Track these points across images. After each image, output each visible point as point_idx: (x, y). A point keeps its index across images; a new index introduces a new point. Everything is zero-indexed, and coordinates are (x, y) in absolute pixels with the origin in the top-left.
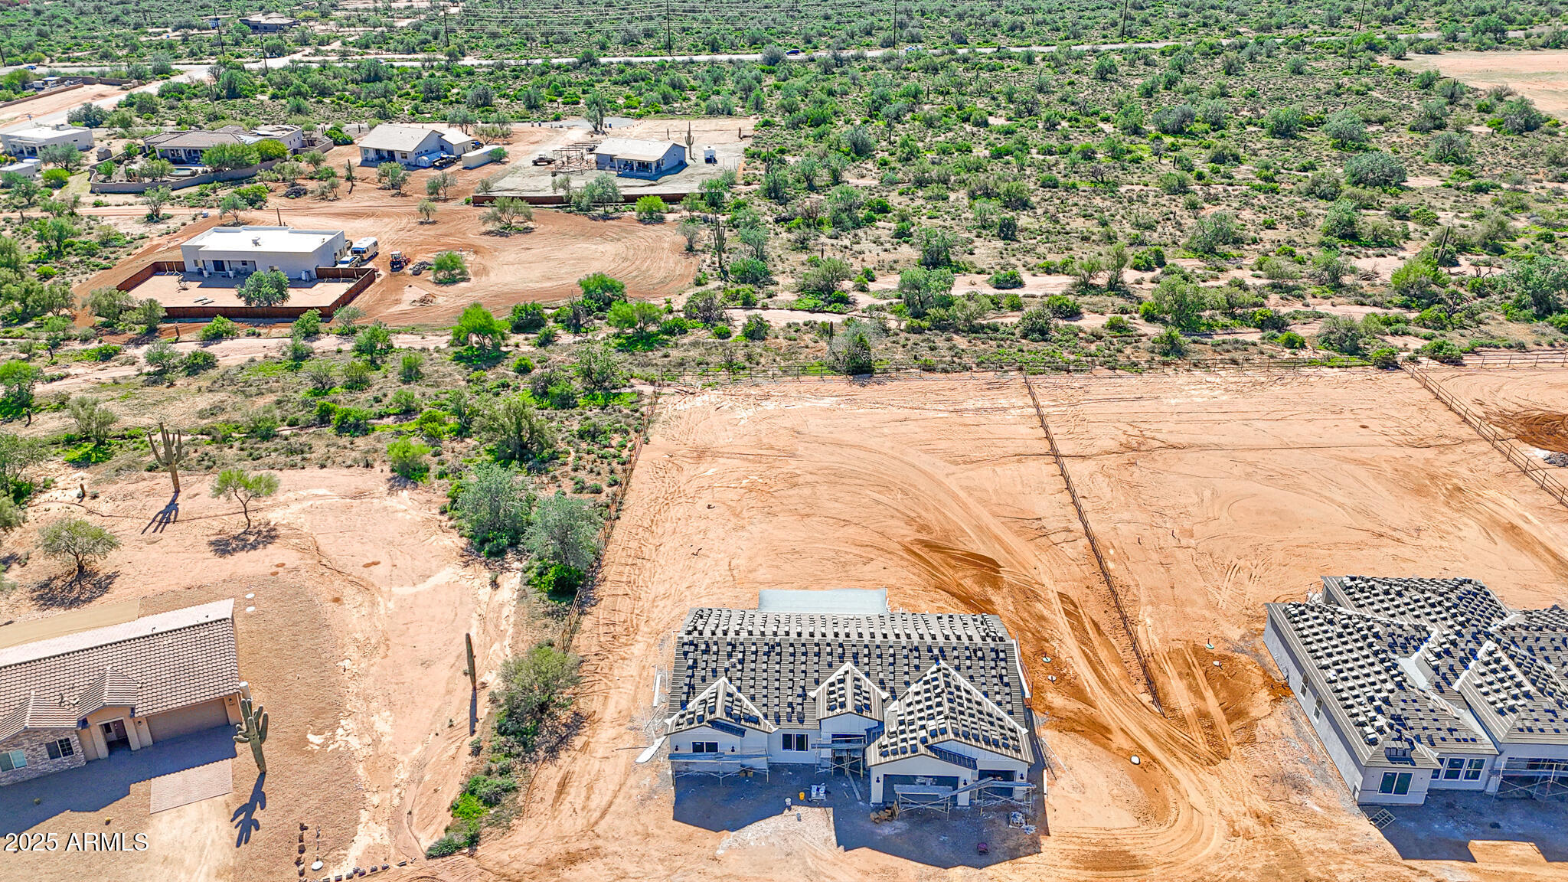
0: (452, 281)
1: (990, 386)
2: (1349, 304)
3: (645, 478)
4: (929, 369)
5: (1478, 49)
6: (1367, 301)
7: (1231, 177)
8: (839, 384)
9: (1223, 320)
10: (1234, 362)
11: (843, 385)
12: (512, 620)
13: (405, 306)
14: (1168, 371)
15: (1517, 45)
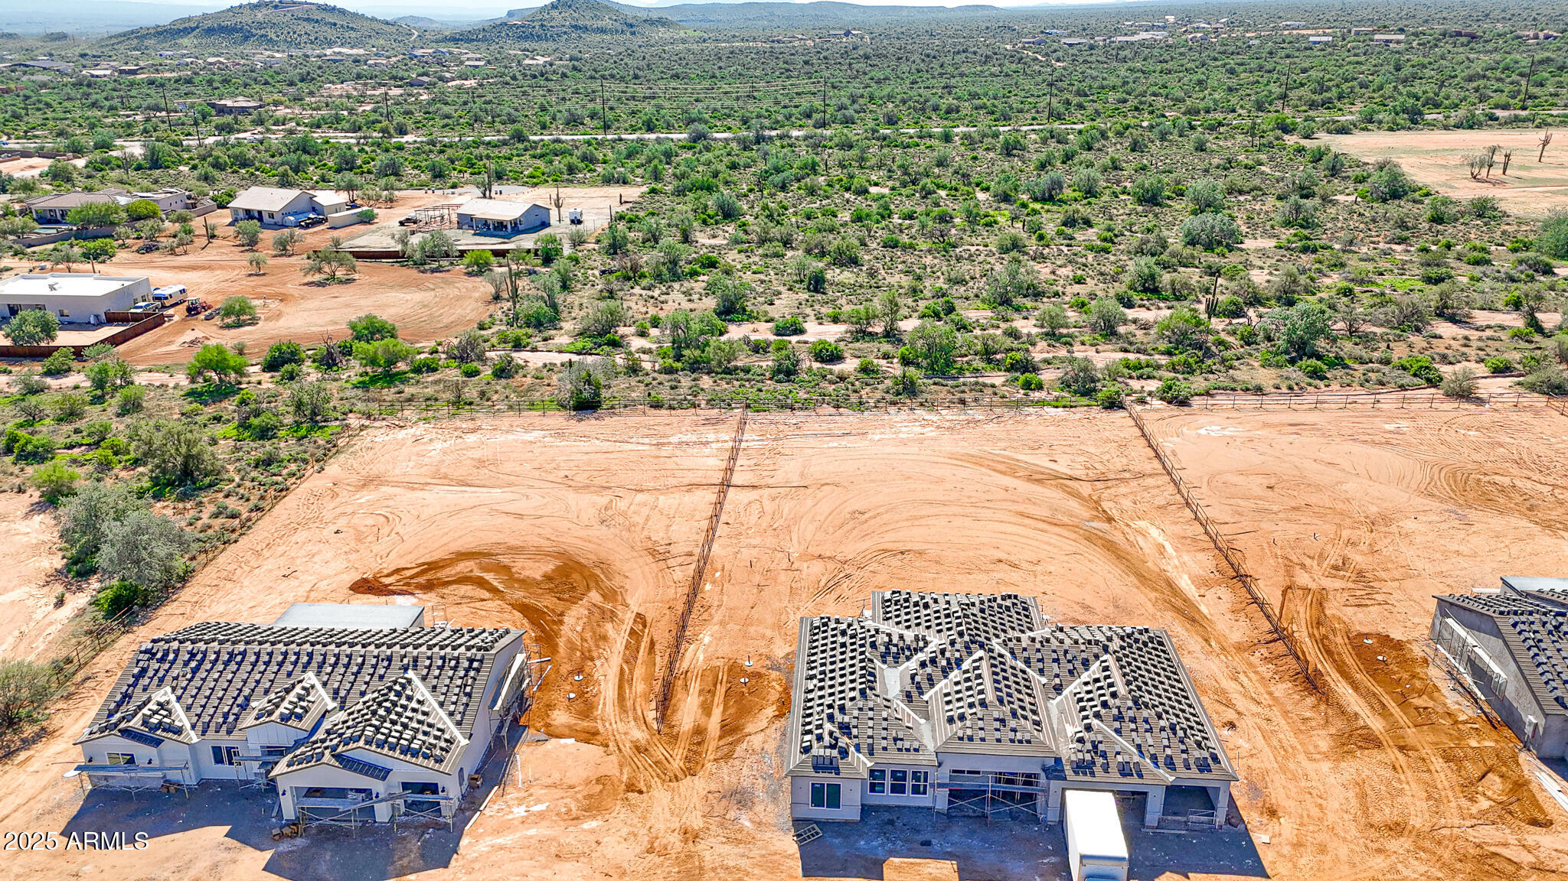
0: (239, 325)
1: (708, 422)
2: (1115, 351)
3: (294, 504)
4: (657, 405)
5: (1391, 129)
6: (1131, 348)
7: (1072, 238)
8: (558, 419)
9: (978, 363)
10: (963, 402)
11: (561, 419)
12: (50, 638)
13: (173, 348)
14: (892, 410)
15: (1432, 125)
